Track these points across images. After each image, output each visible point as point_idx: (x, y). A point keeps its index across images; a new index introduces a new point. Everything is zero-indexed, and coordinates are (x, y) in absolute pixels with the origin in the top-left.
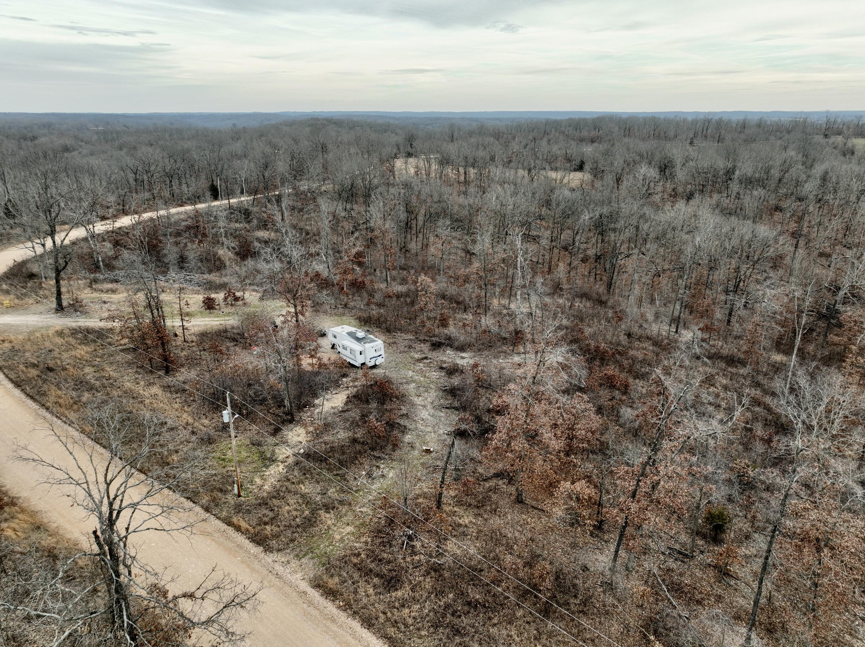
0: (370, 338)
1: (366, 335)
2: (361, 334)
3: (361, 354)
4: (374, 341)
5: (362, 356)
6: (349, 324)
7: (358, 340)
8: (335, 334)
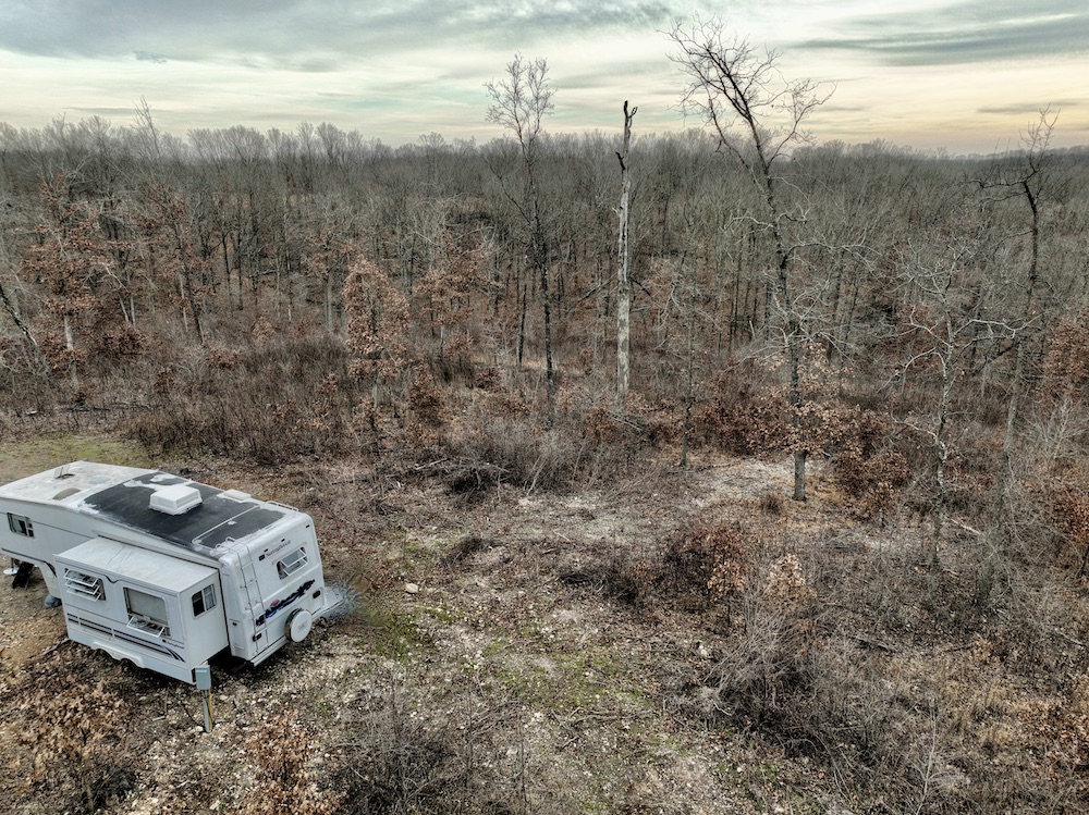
0: (231, 507)
1: (205, 494)
2: (174, 495)
3: (198, 608)
4: (263, 520)
5: (211, 617)
6: (103, 458)
7: (169, 527)
8: (20, 512)
